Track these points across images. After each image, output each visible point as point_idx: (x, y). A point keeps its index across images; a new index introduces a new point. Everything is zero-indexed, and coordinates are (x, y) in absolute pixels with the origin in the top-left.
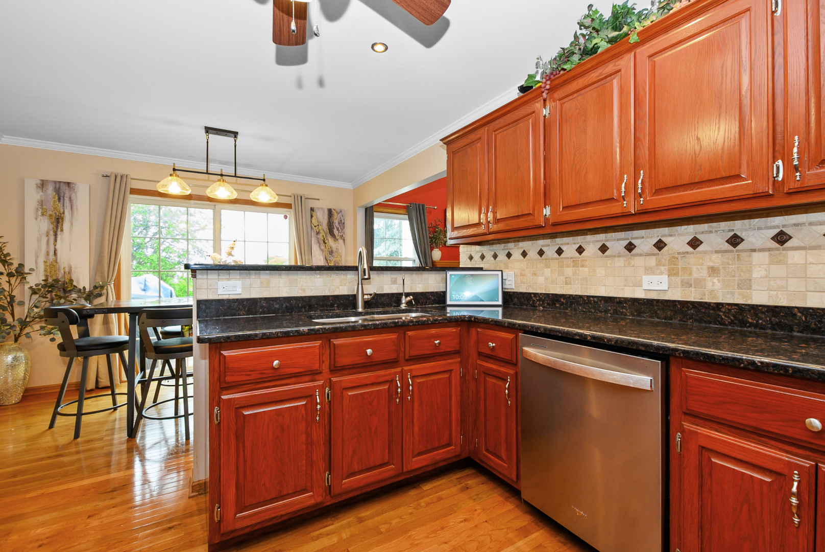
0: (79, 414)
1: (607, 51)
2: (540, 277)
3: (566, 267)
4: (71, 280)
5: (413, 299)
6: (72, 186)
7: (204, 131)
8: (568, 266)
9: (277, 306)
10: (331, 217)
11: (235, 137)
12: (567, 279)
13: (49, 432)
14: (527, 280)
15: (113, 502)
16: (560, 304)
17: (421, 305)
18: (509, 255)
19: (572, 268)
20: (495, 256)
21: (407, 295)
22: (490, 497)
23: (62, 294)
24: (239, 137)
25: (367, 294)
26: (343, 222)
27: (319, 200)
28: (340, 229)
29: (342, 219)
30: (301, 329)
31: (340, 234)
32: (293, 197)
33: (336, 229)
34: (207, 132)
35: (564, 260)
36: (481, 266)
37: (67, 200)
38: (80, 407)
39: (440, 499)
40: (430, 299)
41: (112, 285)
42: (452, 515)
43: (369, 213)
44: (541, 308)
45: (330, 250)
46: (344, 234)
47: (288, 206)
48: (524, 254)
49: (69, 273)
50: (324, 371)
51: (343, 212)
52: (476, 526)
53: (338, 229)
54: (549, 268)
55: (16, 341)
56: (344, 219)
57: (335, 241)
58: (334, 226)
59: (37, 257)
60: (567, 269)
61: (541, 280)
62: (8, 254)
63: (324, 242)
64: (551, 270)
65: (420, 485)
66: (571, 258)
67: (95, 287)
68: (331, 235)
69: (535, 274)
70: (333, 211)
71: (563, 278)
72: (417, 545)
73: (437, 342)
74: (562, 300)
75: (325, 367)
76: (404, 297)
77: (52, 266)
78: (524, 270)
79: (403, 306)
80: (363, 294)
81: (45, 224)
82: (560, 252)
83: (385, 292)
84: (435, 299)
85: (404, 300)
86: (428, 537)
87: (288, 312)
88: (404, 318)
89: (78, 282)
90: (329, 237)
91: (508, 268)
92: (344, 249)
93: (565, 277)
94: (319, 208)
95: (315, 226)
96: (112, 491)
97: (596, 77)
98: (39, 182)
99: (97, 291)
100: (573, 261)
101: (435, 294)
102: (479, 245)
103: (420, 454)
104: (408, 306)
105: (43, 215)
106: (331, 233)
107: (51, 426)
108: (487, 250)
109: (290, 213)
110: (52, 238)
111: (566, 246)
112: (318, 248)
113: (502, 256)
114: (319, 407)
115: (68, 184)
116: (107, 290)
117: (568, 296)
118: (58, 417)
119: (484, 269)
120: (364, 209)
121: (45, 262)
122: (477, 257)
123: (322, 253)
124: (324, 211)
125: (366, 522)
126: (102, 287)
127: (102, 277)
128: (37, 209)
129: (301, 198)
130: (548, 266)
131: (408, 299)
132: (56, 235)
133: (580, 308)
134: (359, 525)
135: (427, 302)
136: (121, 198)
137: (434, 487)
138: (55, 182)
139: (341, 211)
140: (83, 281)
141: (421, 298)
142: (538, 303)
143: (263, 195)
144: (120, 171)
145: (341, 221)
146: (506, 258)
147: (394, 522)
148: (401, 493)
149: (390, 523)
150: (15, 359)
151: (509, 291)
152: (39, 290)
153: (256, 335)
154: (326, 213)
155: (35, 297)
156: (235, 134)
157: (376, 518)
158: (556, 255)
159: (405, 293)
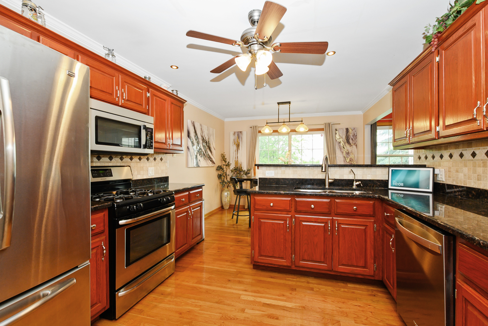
0: (238, 215)
1: (466, 12)
2: (461, 174)
3: (478, 167)
4: (242, 167)
5: (361, 183)
6: (242, 132)
7: (277, 105)
8: (479, 166)
9: (288, 182)
10: (348, 133)
11: (290, 104)
12: (478, 176)
13: (232, 220)
14: (452, 175)
15: (238, 244)
16: (472, 195)
17: (369, 187)
18: (441, 157)
19: (482, 168)
20: (433, 157)
21: (357, 181)
22: (385, 305)
23: (239, 172)
24: (291, 103)
25: (331, 179)
26: (356, 135)
27: (340, 124)
28: (353, 139)
29: (355, 133)
30: (281, 192)
31: (353, 142)
32: (325, 125)
33: (351, 140)
34: (279, 104)
35: (477, 161)
36: (425, 164)
37: (240, 138)
38: (238, 213)
39: (353, 293)
40: (376, 184)
41: (253, 170)
42: (353, 301)
43: (374, 127)
44: (460, 197)
45: (347, 152)
46: (357, 142)
47: (322, 130)
48: (451, 156)
49: (241, 165)
50: (292, 211)
51: (356, 129)
52: (363, 311)
53: (352, 139)
54: (467, 167)
55: (228, 188)
56: (356, 133)
57: (350, 146)
58: (349, 138)
59: (233, 159)
60: (478, 168)
61: (461, 175)
62: (226, 159)
63: (343, 147)
64: (468, 169)
65: (348, 284)
66: (482, 160)
67: (248, 170)
68: (348, 143)
69: (457, 171)
70: (349, 129)
71: (476, 175)
72: (325, 302)
73: (355, 207)
74: (473, 192)
75: (293, 209)
76: (355, 182)
77: (237, 162)
78: (451, 168)
79: (354, 187)
80: (329, 179)
81: (235, 147)
82: (474, 155)
83: (345, 178)
84: (381, 185)
85: (355, 183)
86: (333, 302)
87: (292, 185)
88: (355, 193)
89: (243, 168)
90: (347, 144)
91: (440, 166)
92: (356, 151)
93: (477, 174)
94: (340, 129)
95: (338, 139)
96: (239, 242)
97: (463, 31)
98: (234, 133)
99: (248, 172)
100: (483, 162)
101: (381, 181)
102: (424, 149)
103: (343, 265)
104: (357, 187)
105: (234, 144)
106: (348, 142)
107: (232, 218)
108: (429, 153)
109: (323, 133)
110: (237, 152)
111: (478, 150)
112: (340, 151)
113: (437, 158)
114: (288, 225)
115: (241, 132)
116: (251, 171)
117: (477, 190)
118: (234, 215)
119: (427, 167)
120: (370, 126)
121: (235, 161)
122: (423, 157)
123: (342, 154)
124: (343, 130)
125: (310, 284)
126: (250, 170)
127: (250, 166)
128: (233, 142)
129: (329, 125)
130: (466, 166)
131: (358, 183)
132: (238, 151)
133: (486, 200)
134: (306, 284)
135: (374, 186)
136: (255, 135)
137: (355, 287)
138: (237, 132)
139: (354, 129)
140: (245, 168)
141: (370, 183)
142: (458, 193)
143: (301, 128)
144: (254, 124)
145: (354, 134)
146: (440, 159)
147: (322, 290)
148: (334, 282)
149: (320, 289)
150: (227, 194)
151: (439, 182)
152: (233, 171)
153: (265, 192)
154: (345, 130)
155: (232, 173)
156: (289, 103)
157: (315, 285)
158: (471, 158)
159: (355, 180)
